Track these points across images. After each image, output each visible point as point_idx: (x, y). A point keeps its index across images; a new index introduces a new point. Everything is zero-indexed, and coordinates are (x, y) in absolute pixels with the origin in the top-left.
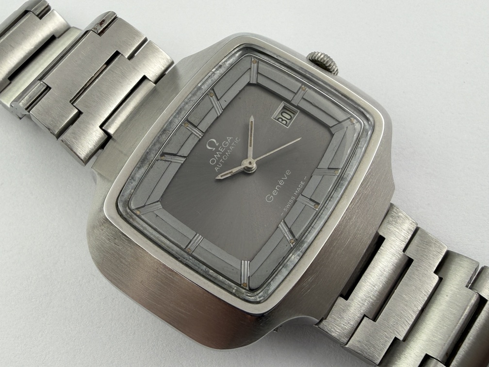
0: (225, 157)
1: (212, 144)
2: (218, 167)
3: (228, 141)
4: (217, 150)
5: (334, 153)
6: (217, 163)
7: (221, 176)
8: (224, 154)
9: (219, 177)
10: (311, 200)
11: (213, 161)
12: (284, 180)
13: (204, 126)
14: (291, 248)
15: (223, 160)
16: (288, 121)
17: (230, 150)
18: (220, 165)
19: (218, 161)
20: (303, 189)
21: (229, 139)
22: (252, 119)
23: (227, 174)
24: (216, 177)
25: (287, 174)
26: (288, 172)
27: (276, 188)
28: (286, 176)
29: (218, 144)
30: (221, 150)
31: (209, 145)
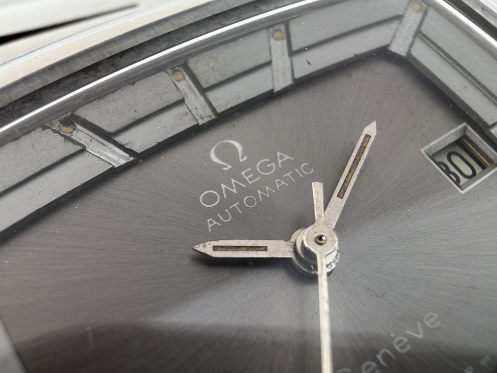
0: (250, 201)
1: (227, 153)
2: (218, 220)
3: (277, 163)
4: (235, 173)
6: (220, 209)
7: (215, 248)
8: (251, 190)
9: (207, 249)
11: (210, 198)
12: (410, 338)
13: (224, 98)
15: (241, 206)
16: (463, 180)
18: (225, 216)
19: (224, 203)
21: (282, 157)
22: (371, 129)
23: (238, 248)
24: (198, 243)
25: (427, 323)
26: (433, 320)
27: (379, 357)
28: (420, 330)
29: (245, 158)
30: (247, 178)
31: (217, 154)
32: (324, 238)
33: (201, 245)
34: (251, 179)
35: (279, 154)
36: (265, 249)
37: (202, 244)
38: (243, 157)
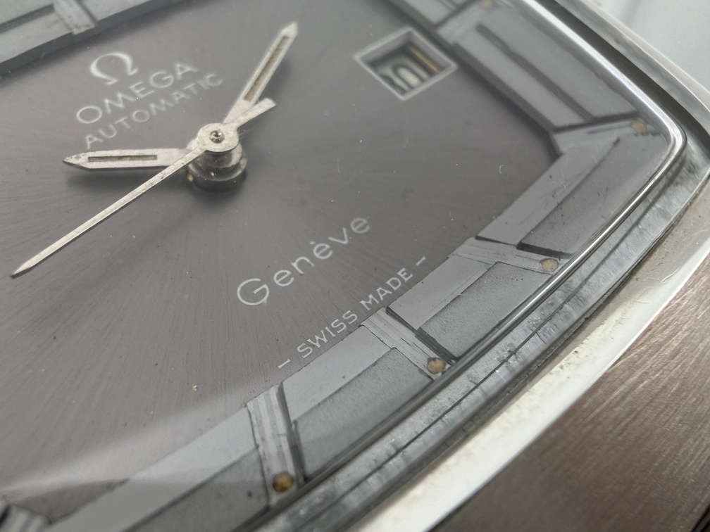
0: (139, 115)
1: (114, 67)
2: (99, 136)
3: (175, 75)
4: (122, 87)
5: (554, 204)
6: (102, 124)
7: (91, 159)
8: (142, 104)
9: (81, 160)
10: (422, 335)
11: (89, 114)
12: (333, 245)
13: (107, 4)
14: (267, 509)
15: (129, 121)
17: (170, 99)
18: (109, 132)
19: (108, 119)
20: (398, 295)
22: (290, 30)
23: (120, 158)
24: (71, 155)
25: (355, 229)
26: (360, 225)
27: (295, 265)
28: (346, 236)
29: (135, 71)
30: (137, 92)
31: (100, 67)
32: (220, 134)
33: (73, 157)
34: (142, 92)
35: (178, 65)
36: (155, 157)
37: (75, 156)
38: (133, 69)
